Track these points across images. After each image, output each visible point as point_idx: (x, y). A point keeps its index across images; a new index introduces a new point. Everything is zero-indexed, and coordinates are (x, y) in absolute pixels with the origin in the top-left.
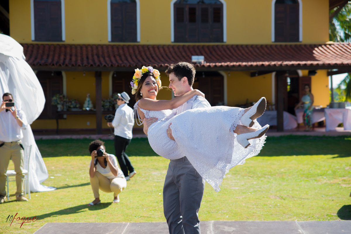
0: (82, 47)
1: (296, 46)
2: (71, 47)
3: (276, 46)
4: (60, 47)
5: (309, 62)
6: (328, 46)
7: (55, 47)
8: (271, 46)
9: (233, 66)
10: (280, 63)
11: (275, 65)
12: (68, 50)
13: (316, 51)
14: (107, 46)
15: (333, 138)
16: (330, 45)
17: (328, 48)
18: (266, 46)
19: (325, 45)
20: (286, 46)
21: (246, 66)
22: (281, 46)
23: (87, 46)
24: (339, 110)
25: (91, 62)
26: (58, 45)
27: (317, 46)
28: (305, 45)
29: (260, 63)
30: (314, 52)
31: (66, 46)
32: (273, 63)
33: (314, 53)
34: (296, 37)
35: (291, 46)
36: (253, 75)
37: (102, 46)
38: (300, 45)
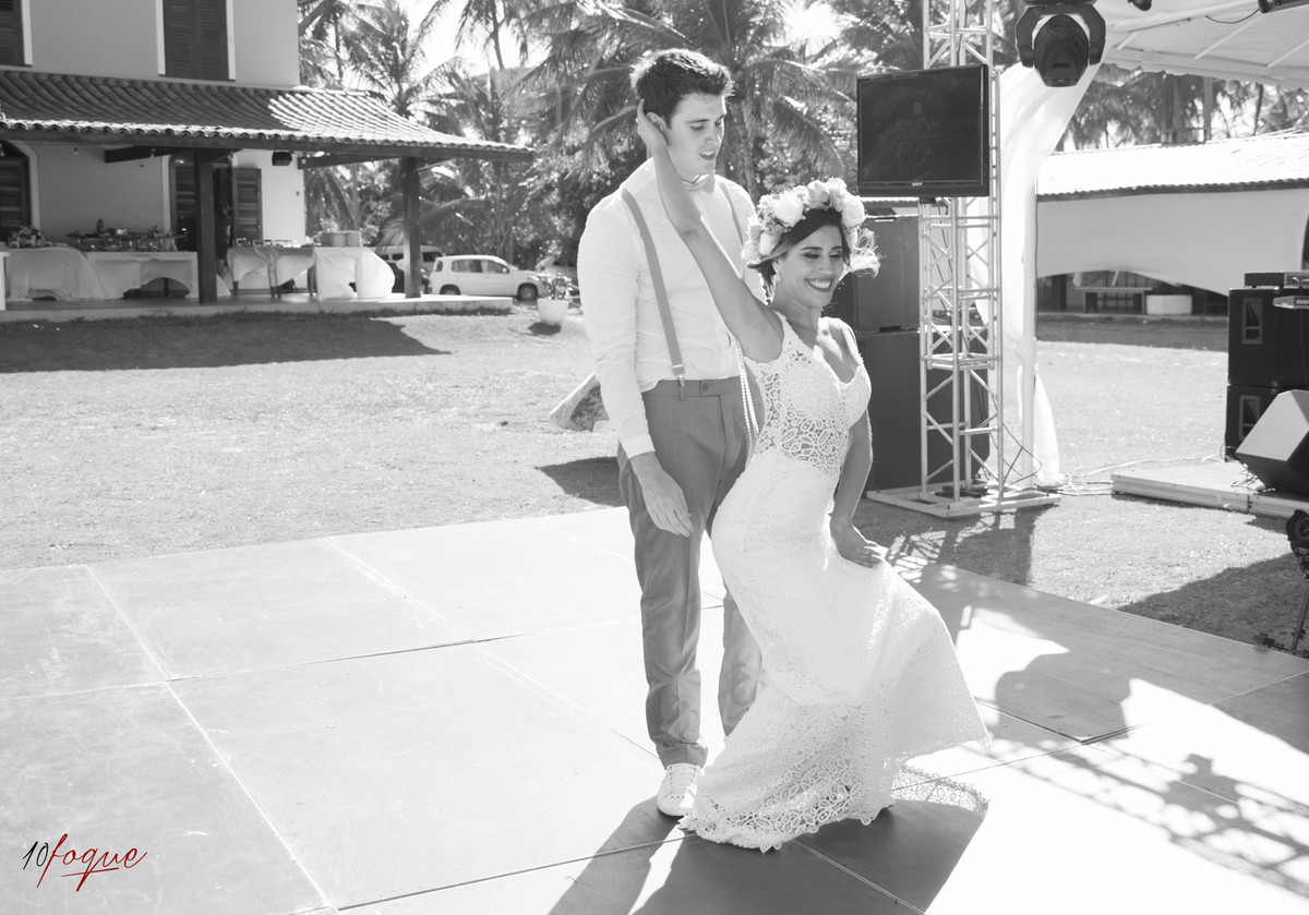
1: (224, 88)
3: (171, 86)
5: (268, 132)
6: (298, 95)
8: (157, 84)
10: (210, 129)
13: (275, 106)
15: (344, 316)
16: (303, 94)
17: (300, 100)
18: (145, 84)
19: (292, 93)
20: (195, 87)
21: (88, 129)
22: (183, 86)
24: (347, 251)
27: (274, 94)
28: (246, 91)
29: (131, 127)
30: (270, 107)
32: (194, 128)
33: (271, 111)
34: (220, 68)
35: (219, 89)
36: (111, 157)
38: (233, 89)
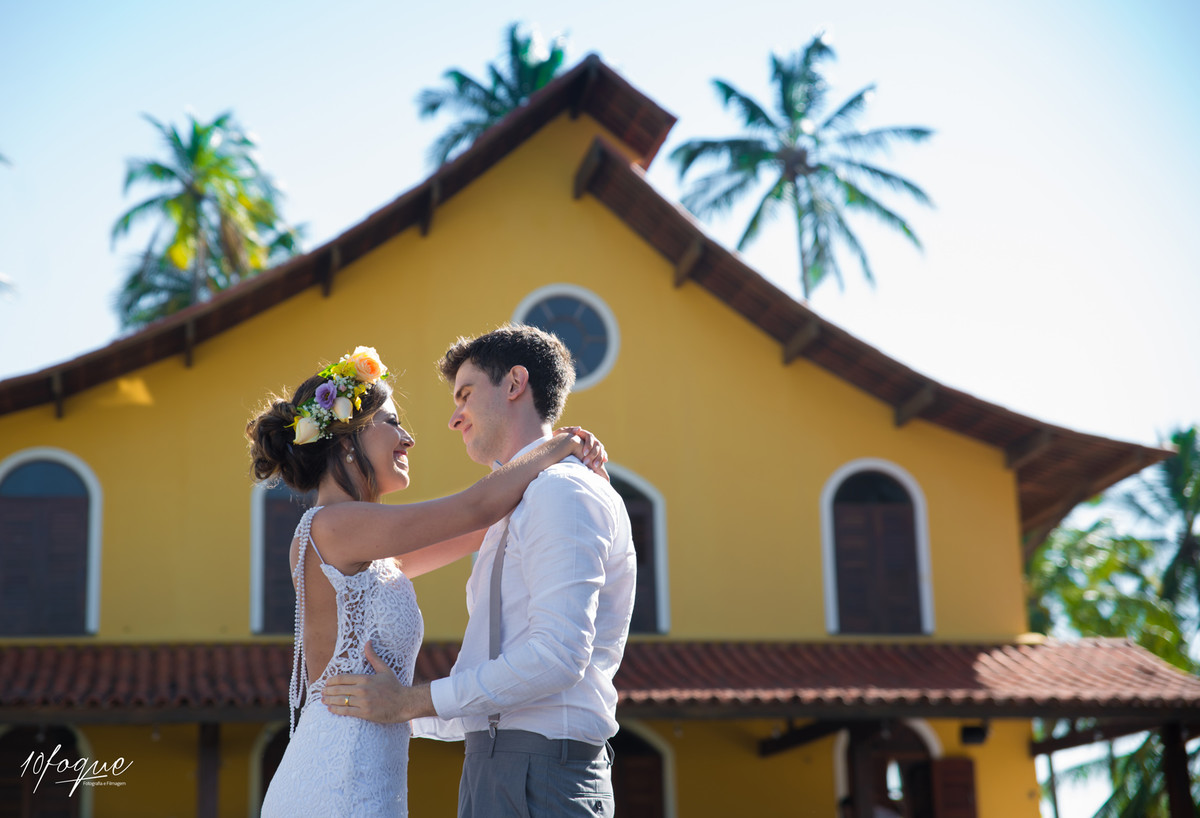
0: (156, 652)
1: (913, 648)
2: (117, 651)
3: (844, 647)
4: (78, 653)
5: (958, 694)
6: (1026, 650)
7: (59, 654)
8: (827, 647)
9: (692, 702)
10: (854, 693)
11: (838, 700)
12: (106, 664)
13: (984, 664)
14: (247, 649)
16: (1032, 645)
17: (1025, 655)
18: (811, 647)
19: (1015, 646)
20: (879, 648)
21: (735, 701)
22: (861, 647)
23: (172, 650)
25: (183, 690)
26: (72, 647)
27: (988, 648)
28: (946, 647)
30: (977, 666)
31: (97, 651)
32: (832, 693)
34: (911, 618)
35: (895, 648)
36: (769, 748)
37: (228, 648)
38: (929, 648)
